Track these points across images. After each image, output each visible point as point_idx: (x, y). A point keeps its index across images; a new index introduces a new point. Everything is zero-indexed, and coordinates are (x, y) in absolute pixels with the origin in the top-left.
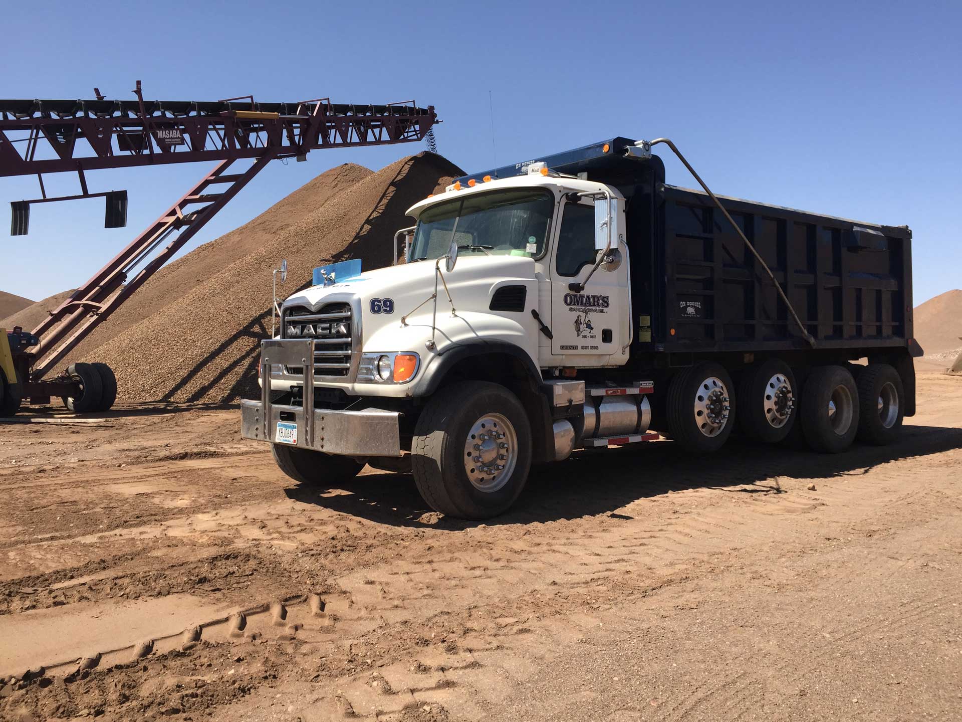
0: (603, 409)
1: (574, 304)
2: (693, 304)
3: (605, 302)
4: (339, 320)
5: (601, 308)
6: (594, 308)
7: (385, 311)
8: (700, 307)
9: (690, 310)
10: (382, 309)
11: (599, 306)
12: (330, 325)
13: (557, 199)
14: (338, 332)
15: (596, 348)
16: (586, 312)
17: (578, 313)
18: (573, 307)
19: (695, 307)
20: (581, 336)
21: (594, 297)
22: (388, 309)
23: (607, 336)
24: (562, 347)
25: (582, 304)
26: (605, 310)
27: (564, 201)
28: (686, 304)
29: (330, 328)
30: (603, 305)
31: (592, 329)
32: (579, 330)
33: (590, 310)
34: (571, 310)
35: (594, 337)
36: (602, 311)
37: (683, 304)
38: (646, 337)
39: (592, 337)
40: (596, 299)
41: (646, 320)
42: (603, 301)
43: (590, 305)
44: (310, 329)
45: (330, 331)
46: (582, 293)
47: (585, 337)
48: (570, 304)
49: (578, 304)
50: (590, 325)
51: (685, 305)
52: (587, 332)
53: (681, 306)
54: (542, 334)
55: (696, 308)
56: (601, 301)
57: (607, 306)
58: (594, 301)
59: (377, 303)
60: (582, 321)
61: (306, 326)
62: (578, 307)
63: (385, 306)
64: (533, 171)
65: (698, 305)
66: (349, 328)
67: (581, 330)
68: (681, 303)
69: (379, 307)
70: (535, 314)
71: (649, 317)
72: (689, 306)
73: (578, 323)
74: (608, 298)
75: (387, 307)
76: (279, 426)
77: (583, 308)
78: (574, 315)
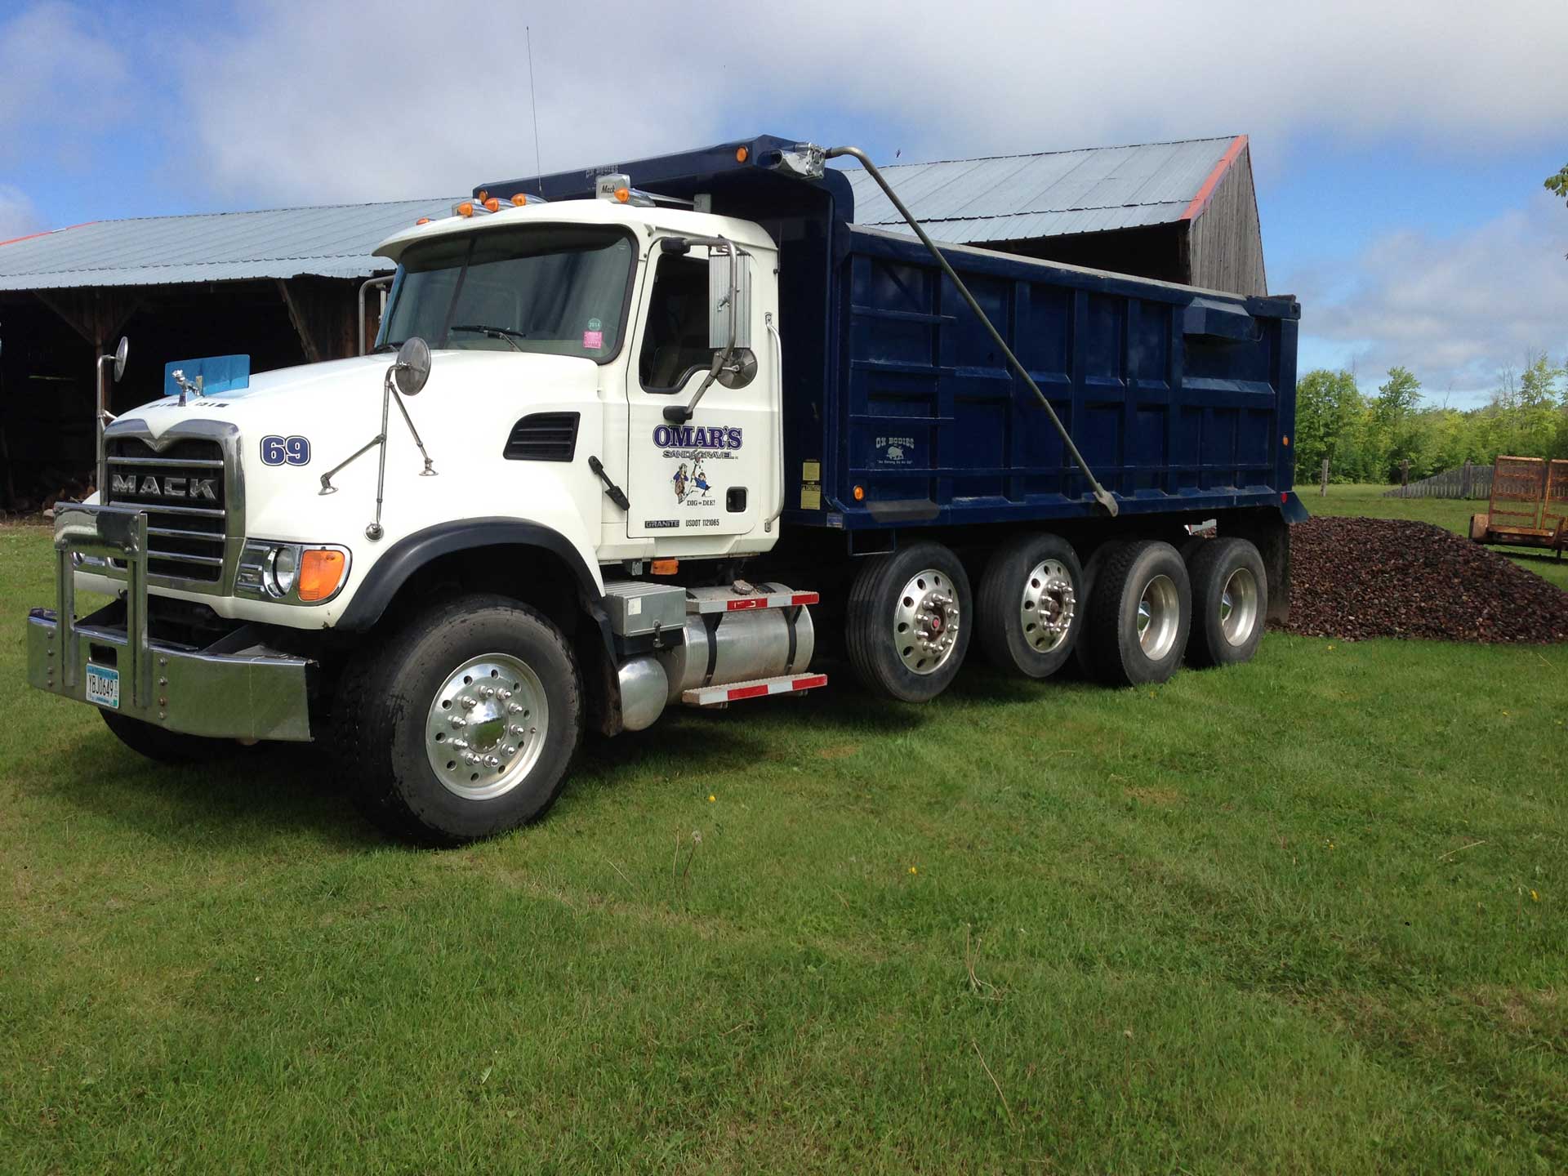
0: (722, 634)
1: (674, 445)
2: (901, 441)
3: (735, 438)
4: (203, 473)
5: (725, 450)
6: (712, 451)
7: (292, 460)
8: (912, 447)
9: (895, 453)
10: (286, 457)
11: (721, 446)
12: (188, 481)
13: (644, 248)
14: (201, 495)
15: (714, 522)
16: (697, 458)
17: (681, 461)
18: (671, 450)
19: (903, 447)
20: (685, 502)
21: (712, 431)
22: (298, 456)
23: (737, 500)
24: (649, 525)
25: (688, 444)
26: (733, 453)
27: (657, 252)
28: (887, 441)
29: (186, 487)
30: (730, 445)
31: (707, 488)
32: (682, 492)
33: (703, 455)
34: (667, 455)
35: (711, 503)
36: (727, 456)
37: (880, 442)
38: (811, 499)
39: (706, 503)
40: (717, 434)
41: (811, 471)
42: (730, 436)
43: (705, 445)
44: (153, 483)
45: (188, 493)
46: (688, 423)
47: (693, 503)
48: (666, 444)
49: (681, 445)
50: (704, 482)
51: (884, 444)
52: (697, 494)
53: (878, 446)
54: (609, 499)
55: (905, 449)
56: (725, 438)
57: (739, 445)
58: (713, 438)
59: (274, 445)
60: (689, 475)
61: (145, 477)
62: (681, 450)
63: (292, 449)
64: (605, 190)
65: (909, 442)
66: (219, 489)
67: (686, 490)
68: (878, 439)
69: (280, 452)
70: (596, 466)
71: (817, 465)
72: (892, 445)
73: (679, 478)
74: (739, 433)
75: (296, 452)
76: (90, 671)
77: (691, 450)
78: (673, 465)
